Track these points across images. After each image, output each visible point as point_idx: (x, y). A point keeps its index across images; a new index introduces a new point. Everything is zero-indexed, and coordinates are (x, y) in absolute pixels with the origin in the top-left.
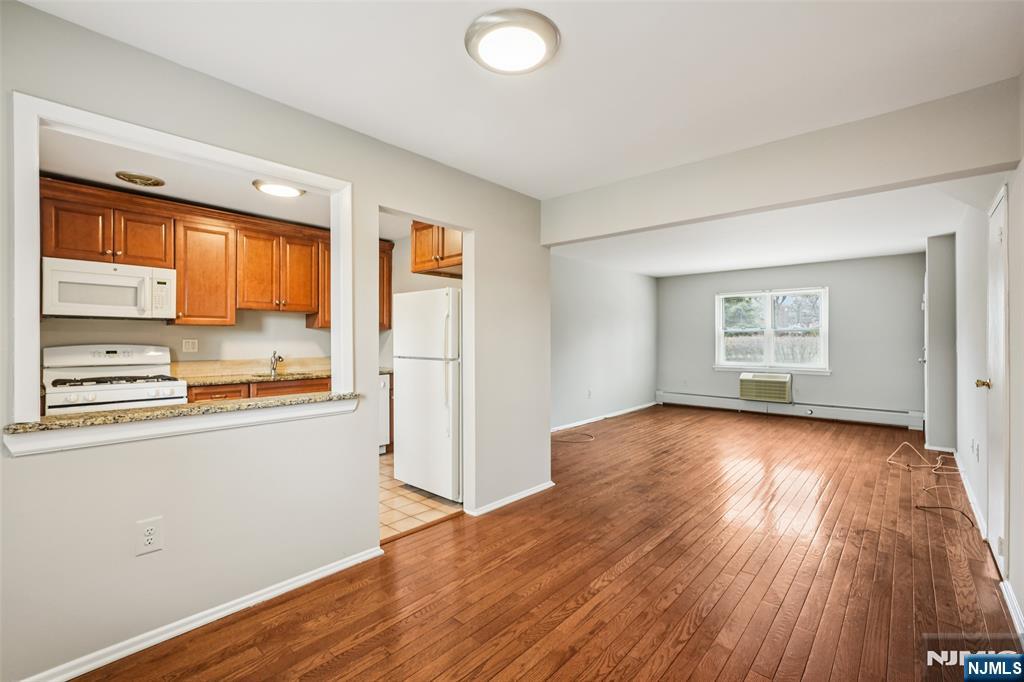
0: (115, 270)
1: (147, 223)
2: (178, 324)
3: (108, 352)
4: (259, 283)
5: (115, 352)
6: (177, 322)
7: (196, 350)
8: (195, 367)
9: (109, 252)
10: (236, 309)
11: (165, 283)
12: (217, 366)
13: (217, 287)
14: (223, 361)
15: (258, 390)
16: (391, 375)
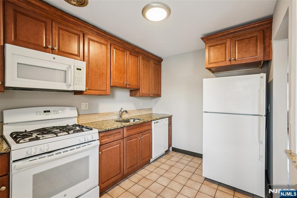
0: (54, 58)
1: (70, 32)
2: (85, 94)
3: (45, 112)
4: (120, 73)
5: (49, 111)
6: (85, 93)
7: (87, 108)
8: (87, 117)
9: (50, 47)
10: (111, 86)
11: (80, 70)
12: (96, 116)
13: (103, 74)
14: (99, 113)
15: (127, 130)
16: (170, 118)
